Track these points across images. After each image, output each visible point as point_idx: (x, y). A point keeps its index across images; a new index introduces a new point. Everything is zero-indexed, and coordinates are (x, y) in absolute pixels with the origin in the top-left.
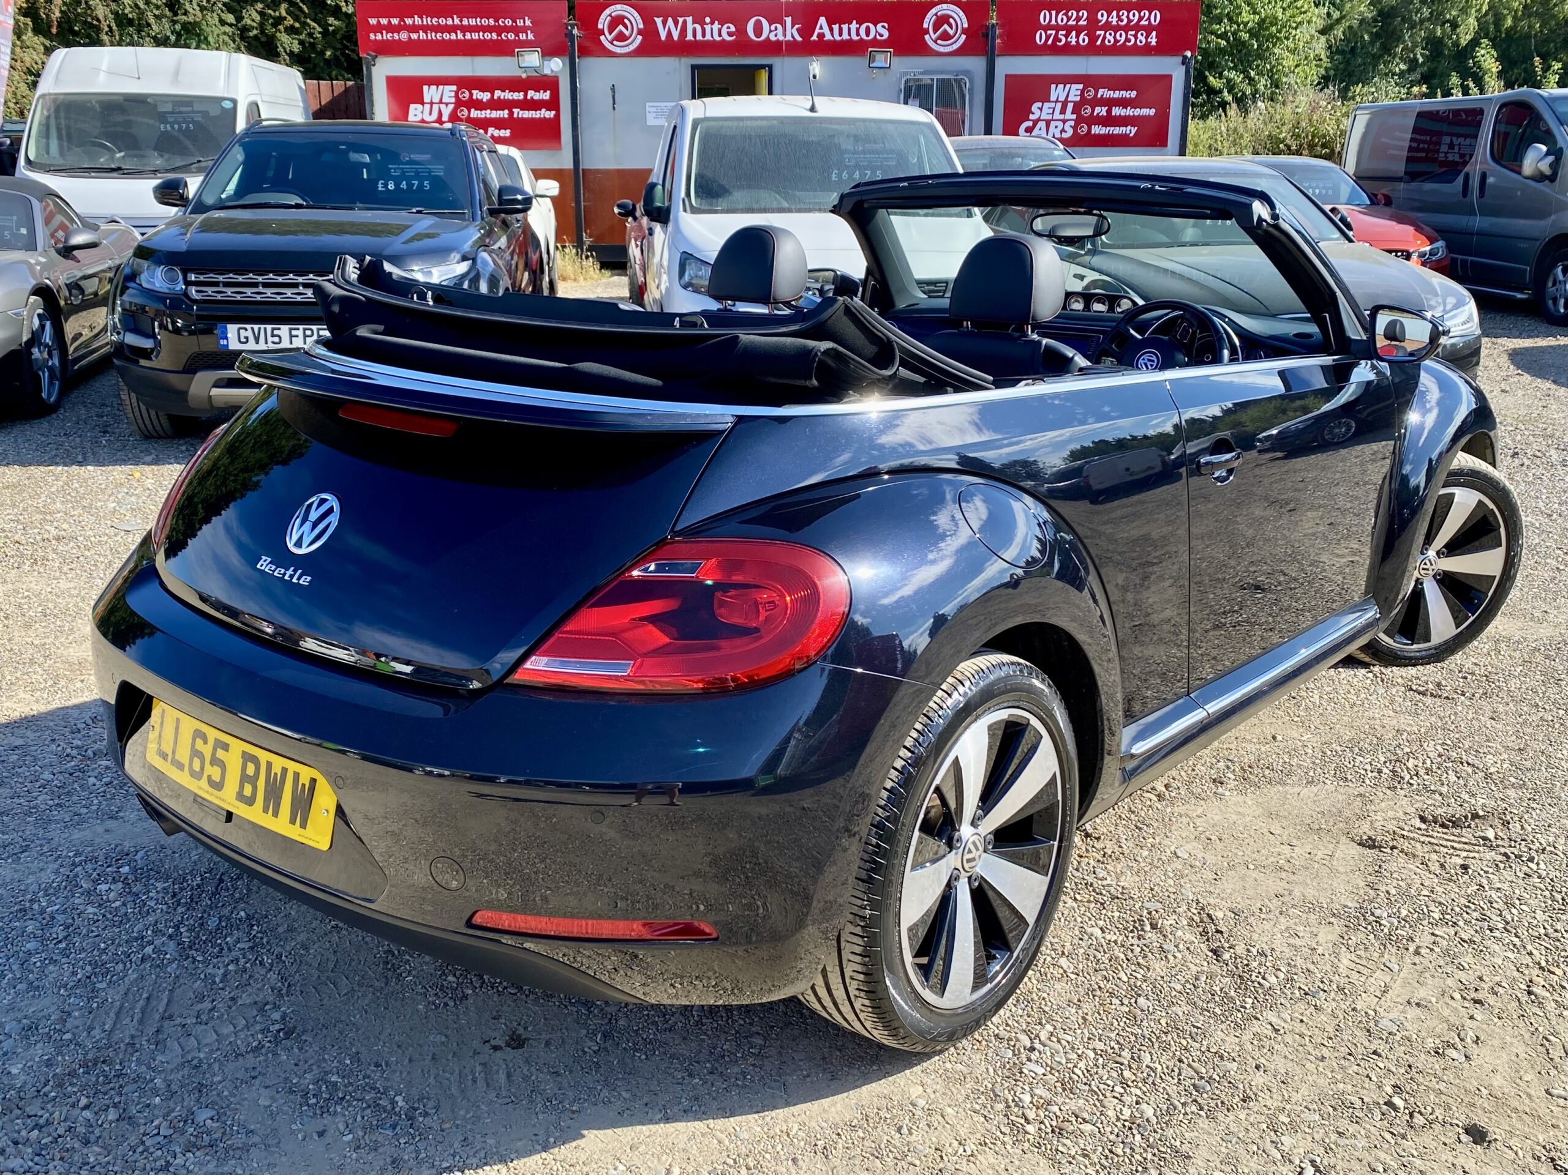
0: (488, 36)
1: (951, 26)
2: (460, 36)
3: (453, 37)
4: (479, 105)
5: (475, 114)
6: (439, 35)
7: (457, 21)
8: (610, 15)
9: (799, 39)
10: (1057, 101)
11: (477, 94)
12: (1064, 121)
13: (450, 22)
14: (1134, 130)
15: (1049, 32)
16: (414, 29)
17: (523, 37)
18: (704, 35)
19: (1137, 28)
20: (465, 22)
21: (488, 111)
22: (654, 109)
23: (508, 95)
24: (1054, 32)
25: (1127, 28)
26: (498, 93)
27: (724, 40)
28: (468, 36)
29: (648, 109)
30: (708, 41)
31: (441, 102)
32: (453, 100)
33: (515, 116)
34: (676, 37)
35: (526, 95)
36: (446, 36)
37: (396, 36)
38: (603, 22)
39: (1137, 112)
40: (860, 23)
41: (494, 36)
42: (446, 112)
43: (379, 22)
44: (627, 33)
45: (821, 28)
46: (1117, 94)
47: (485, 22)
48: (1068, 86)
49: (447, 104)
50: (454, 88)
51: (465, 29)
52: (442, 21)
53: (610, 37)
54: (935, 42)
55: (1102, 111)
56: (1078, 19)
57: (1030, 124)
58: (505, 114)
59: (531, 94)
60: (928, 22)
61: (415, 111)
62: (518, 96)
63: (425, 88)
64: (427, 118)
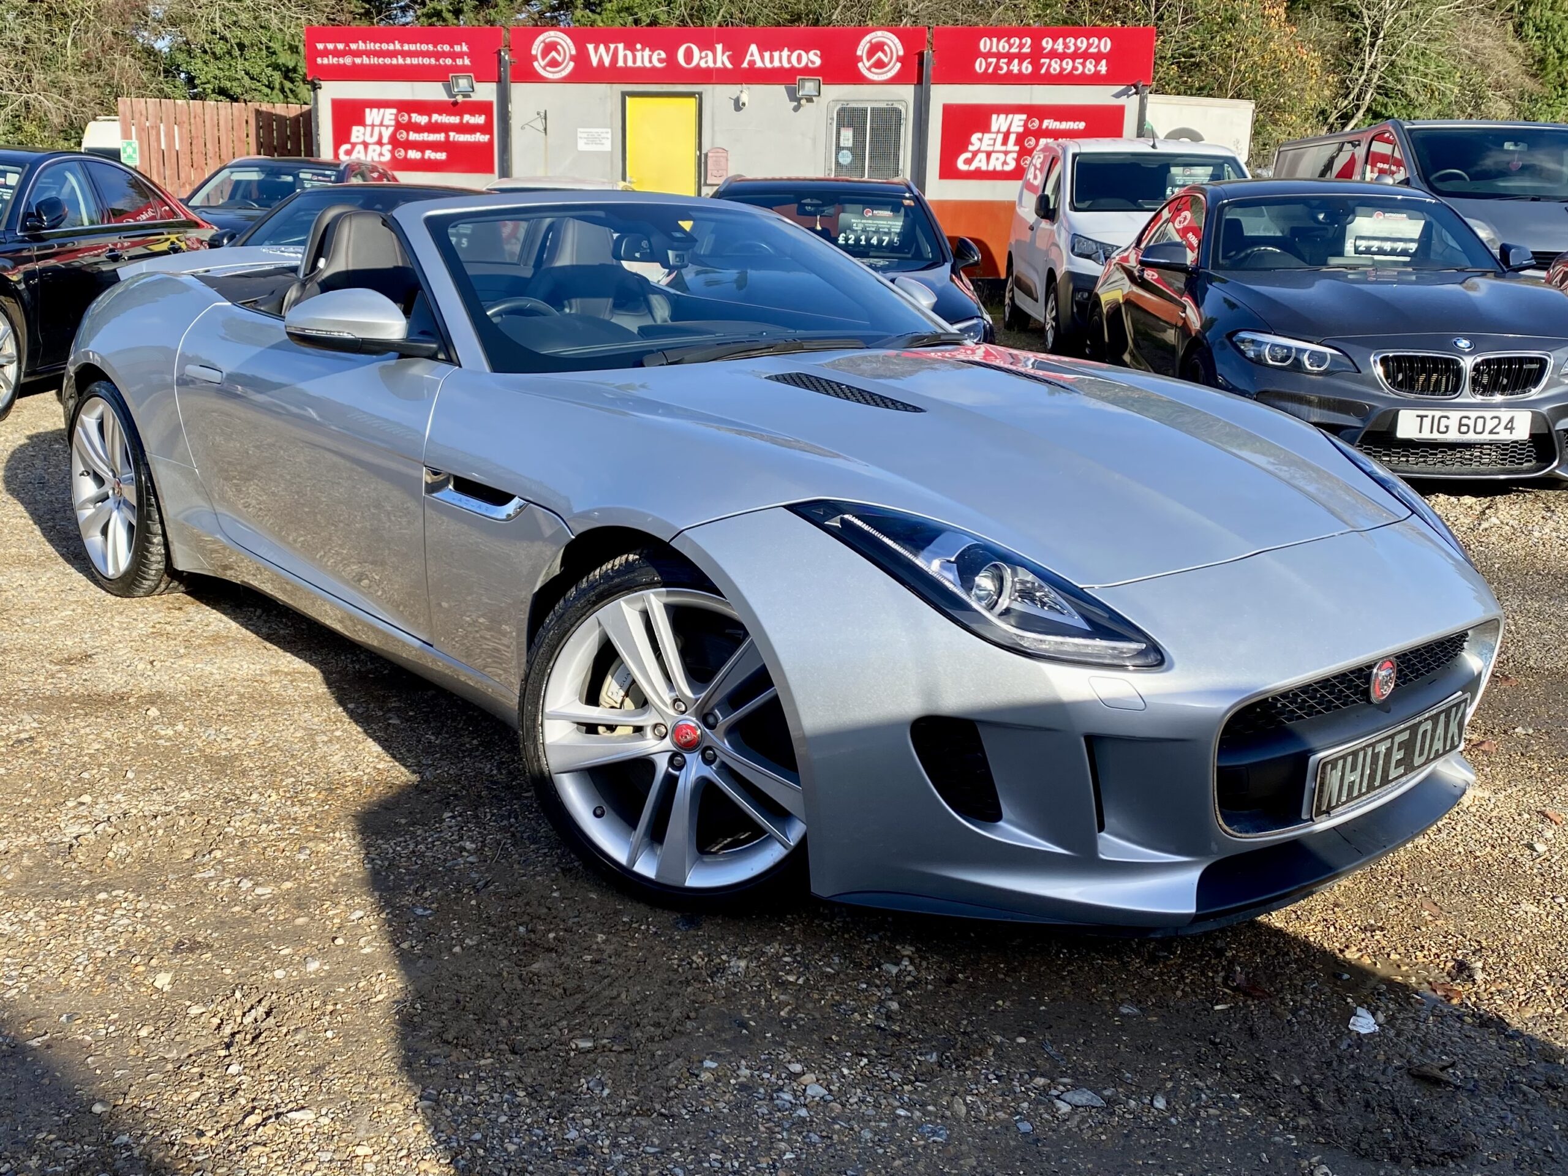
0: (426, 61)
1: (886, 55)
2: (401, 61)
3: (394, 61)
4: (418, 128)
5: (413, 136)
6: (381, 61)
7: (398, 46)
8: (544, 41)
9: (729, 66)
10: (998, 132)
11: (416, 118)
12: (1006, 153)
13: (391, 47)
15: (990, 60)
16: (358, 54)
17: (459, 62)
18: (634, 61)
19: (1086, 56)
20: (406, 47)
21: (426, 134)
22: (585, 135)
23: (445, 119)
24: (994, 60)
25: (1074, 56)
26: (436, 117)
27: (654, 69)
28: (408, 61)
29: (579, 135)
30: (639, 68)
31: (381, 125)
32: (393, 123)
33: (451, 139)
34: (607, 62)
35: (462, 119)
36: (388, 61)
37: (341, 61)
38: (537, 49)
40: (792, 51)
41: (433, 61)
42: (387, 134)
43: (326, 48)
44: (560, 59)
45: (752, 55)
46: (1064, 125)
47: (424, 47)
48: (1010, 116)
49: (387, 127)
50: (394, 111)
51: (405, 54)
52: (385, 46)
53: (543, 63)
54: (869, 69)
56: (1021, 46)
57: (968, 155)
58: (441, 137)
59: (467, 118)
60: (862, 49)
61: (357, 133)
62: (454, 120)
63: (367, 111)
64: (368, 140)
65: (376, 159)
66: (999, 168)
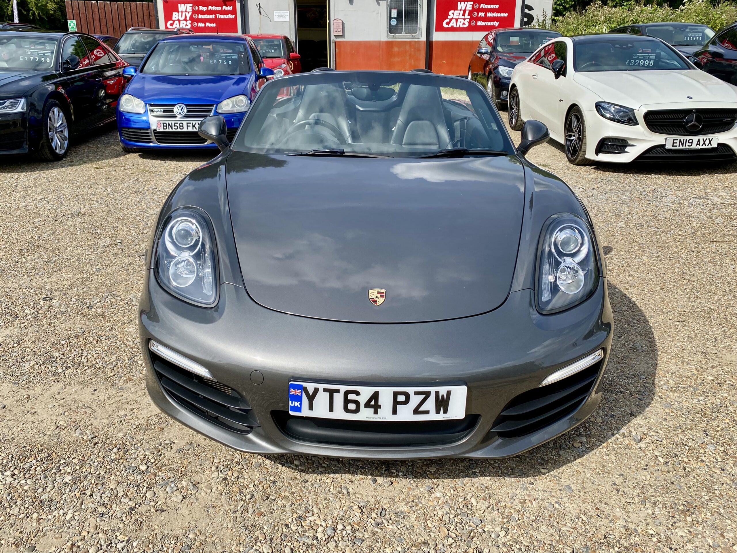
4: (202, 13)
5: (200, 16)
10: (461, 10)
11: (202, 8)
12: (464, 19)
14: (497, 24)
21: (206, 15)
22: (277, 14)
23: (214, 8)
26: (210, 7)
29: (275, 14)
31: (186, 11)
32: (191, 10)
33: (218, 17)
35: (222, 8)
39: (499, 15)
42: (188, 15)
46: (490, 7)
48: (466, 3)
49: (188, 12)
50: (191, 5)
55: (481, 14)
57: (448, 21)
58: (213, 16)
59: (224, 7)
61: (175, 16)
62: (219, 8)
63: (179, 5)
64: (180, 18)
65: (184, 27)
66: (461, 26)
